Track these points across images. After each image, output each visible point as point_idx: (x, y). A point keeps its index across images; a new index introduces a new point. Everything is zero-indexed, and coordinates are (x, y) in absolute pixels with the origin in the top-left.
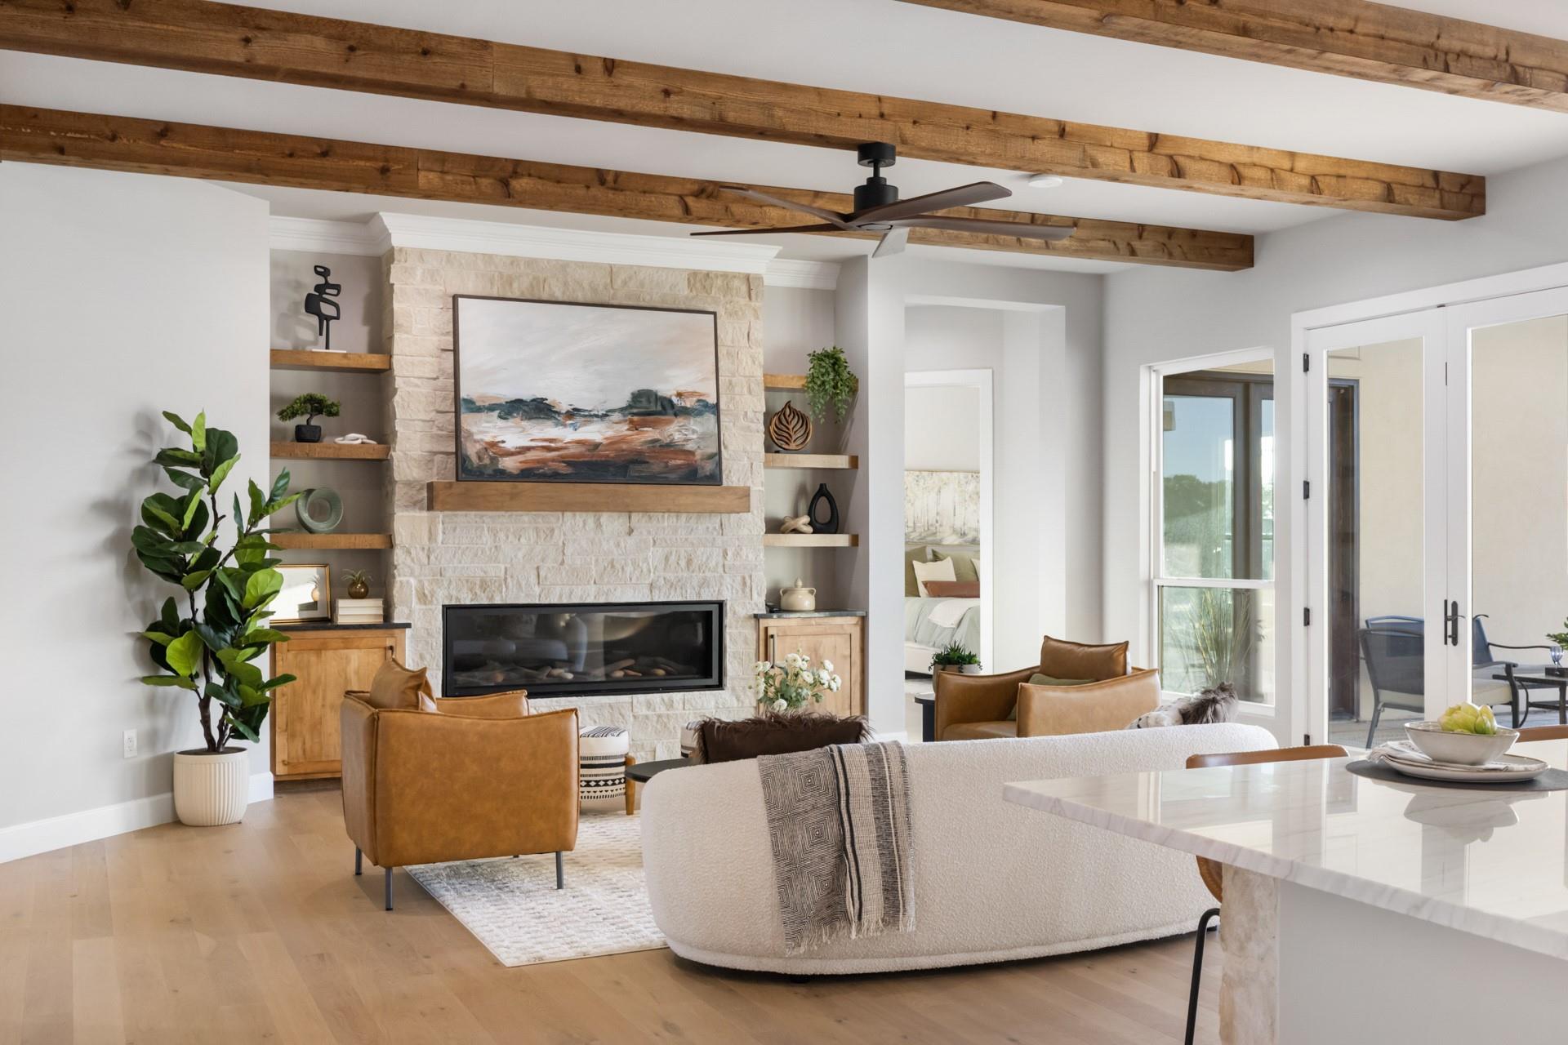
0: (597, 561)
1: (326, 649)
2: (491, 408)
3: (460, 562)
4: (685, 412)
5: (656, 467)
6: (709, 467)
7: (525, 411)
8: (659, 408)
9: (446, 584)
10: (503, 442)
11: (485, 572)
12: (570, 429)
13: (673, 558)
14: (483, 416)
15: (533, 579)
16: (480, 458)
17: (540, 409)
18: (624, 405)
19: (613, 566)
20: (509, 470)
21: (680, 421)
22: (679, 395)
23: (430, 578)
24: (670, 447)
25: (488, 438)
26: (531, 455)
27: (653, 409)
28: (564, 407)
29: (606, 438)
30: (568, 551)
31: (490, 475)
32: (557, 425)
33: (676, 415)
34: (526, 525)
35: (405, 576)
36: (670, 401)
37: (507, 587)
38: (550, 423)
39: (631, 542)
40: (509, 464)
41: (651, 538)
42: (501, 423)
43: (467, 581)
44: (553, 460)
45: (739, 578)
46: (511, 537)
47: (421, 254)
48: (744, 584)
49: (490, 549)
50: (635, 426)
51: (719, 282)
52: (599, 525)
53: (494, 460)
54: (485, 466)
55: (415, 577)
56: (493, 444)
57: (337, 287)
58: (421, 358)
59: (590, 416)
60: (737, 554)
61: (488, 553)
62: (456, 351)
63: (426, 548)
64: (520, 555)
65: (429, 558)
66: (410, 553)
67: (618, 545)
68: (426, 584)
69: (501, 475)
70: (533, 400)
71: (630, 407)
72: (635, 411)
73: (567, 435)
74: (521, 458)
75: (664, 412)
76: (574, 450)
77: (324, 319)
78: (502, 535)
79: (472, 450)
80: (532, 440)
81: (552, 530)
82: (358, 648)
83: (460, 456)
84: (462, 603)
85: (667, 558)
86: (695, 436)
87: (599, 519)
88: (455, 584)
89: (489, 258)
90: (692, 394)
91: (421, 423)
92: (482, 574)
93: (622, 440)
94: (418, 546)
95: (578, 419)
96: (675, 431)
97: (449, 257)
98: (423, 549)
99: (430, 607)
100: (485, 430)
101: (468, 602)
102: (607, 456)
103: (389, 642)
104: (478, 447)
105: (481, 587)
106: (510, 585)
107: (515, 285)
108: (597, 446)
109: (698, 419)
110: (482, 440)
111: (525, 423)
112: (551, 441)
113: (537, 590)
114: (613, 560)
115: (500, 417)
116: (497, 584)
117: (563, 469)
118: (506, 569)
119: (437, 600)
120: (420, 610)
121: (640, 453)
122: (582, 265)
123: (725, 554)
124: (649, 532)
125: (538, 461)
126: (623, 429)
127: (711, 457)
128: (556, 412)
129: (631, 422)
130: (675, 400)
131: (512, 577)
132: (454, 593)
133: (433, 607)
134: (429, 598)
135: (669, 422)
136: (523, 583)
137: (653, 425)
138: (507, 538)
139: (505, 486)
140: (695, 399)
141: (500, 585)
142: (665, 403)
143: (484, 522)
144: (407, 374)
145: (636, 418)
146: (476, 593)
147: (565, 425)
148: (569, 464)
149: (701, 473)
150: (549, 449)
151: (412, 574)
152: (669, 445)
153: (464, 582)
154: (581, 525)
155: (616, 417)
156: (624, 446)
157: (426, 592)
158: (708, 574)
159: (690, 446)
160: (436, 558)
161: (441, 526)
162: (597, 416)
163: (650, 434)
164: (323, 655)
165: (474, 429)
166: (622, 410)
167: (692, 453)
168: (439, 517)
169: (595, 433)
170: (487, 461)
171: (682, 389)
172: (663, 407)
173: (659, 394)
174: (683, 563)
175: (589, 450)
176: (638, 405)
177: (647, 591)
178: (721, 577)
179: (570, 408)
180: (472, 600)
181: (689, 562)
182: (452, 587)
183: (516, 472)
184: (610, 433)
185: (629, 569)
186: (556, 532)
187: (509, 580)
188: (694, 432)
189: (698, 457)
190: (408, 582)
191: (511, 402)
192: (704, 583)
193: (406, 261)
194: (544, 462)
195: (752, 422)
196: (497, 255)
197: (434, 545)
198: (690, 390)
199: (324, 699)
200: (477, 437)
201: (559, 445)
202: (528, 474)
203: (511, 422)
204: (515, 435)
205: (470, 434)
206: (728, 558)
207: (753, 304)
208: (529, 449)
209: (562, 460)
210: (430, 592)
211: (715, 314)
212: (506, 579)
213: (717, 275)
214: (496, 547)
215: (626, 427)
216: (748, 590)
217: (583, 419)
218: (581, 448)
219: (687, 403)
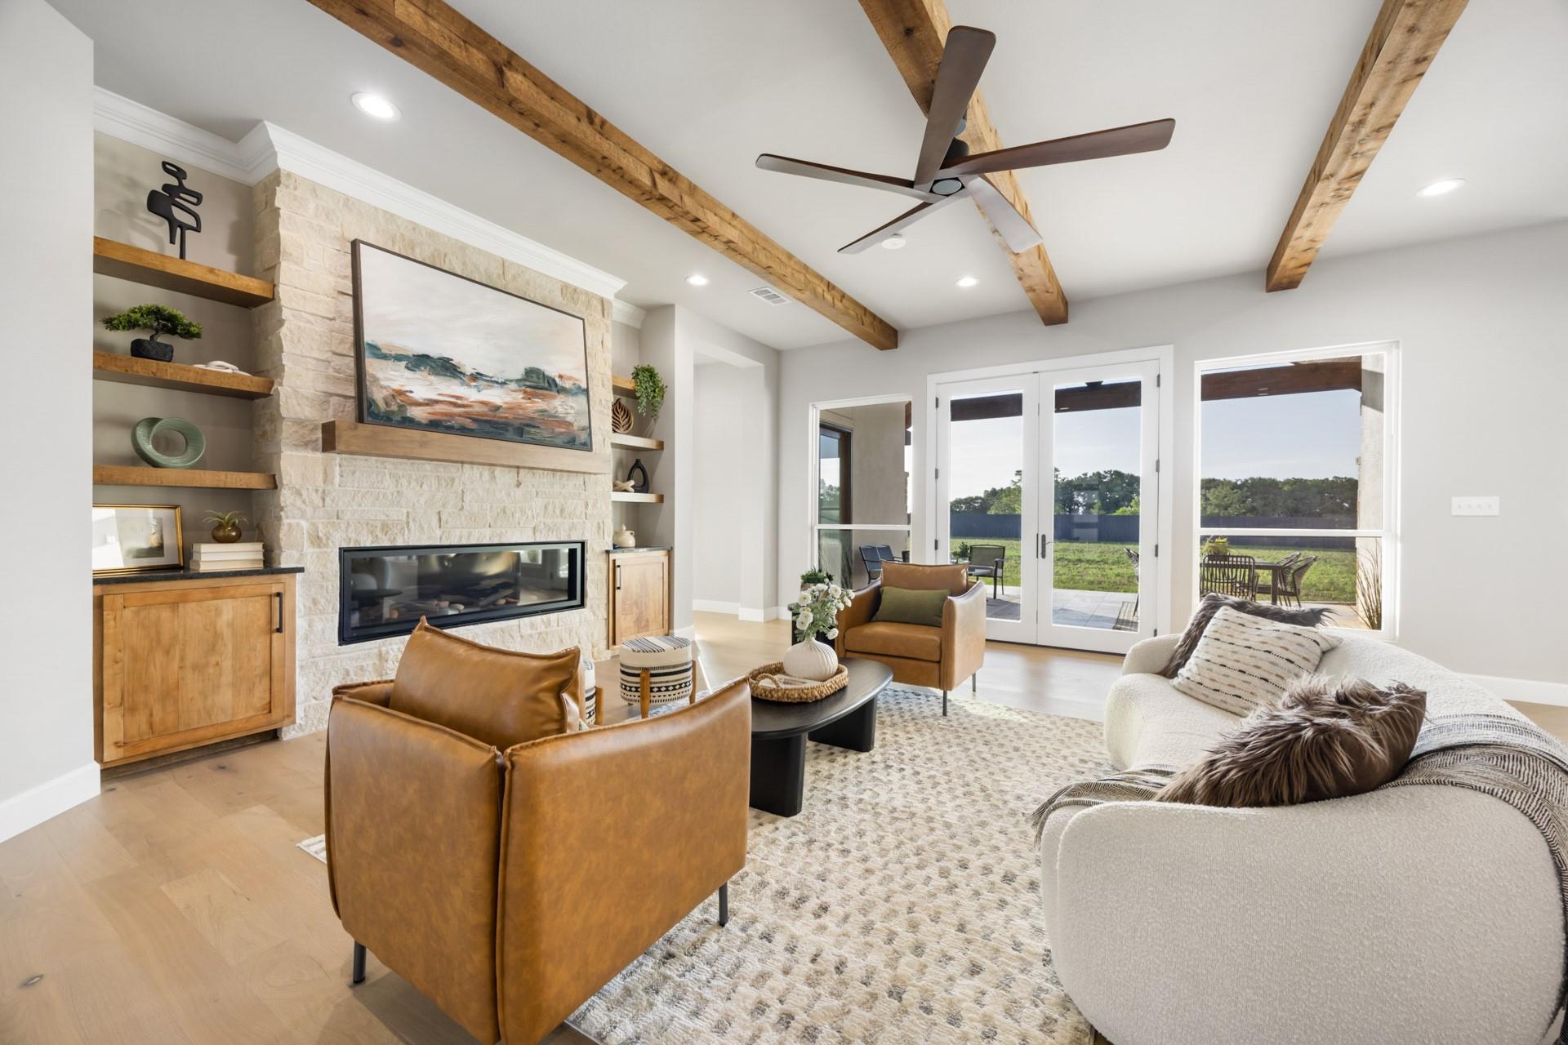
0: (491, 507)
1: (185, 601)
2: (398, 358)
3: (360, 505)
4: (562, 390)
5: (546, 432)
6: (583, 437)
7: (432, 367)
8: (546, 385)
9: (343, 527)
10: (411, 392)
11: (387, 516)
12: (474, 391)
13: (550, 507)
14: (390, 363)
15: (435, 522)
16: (387, 404)
17: (446, 368)
18: (519, 377)
19: (505, 512)
20: (417, 419)
21: (562, 397)
22: (561, 377)
23: (325, 521)
24: (555, 418)
25: (396, 386)
26: (438, 408)
27: (541, 384)
28: (469, 371)
29: (506, 403)
30: (467, 499)
31: (398, 421)
32: (462, 385)
33: (559, 392)
34: (428, 474)
35: (294, 518)
36: (554, 381)
37: (409, 530)
38: (456, 381)
39: (519, 492)
40: (418, 413)
41: (534, 490)
42: (408, 374)
43: (367, 524)
44: (460, 415)
45: (595, 524)
46: (413, 484)
47: (313, 187)
48: (599, 528)
49: (393, 494)
50: (529, 396)
51: (583, 297)
52: (493, 478)
53: (401, 407)
54: (393, 412)
55: (307, 520)
56: (401, 393)
57: (196, 196)
58: (315, 295)
59: (492, 382)
60: (595, 506)
61: (390, 497)
62: (357, 295)
63: (321, 490)
64: (422, 500)
65: (324, 500)
66: (301, 495)
67: (509, 495)
68: (321, 527)
69: (409, 423)
70: (440, 359)
71: (524, 379)
72: (528, 383)
73: (472, 394)
74: (428, 409)
75: (550, 388)
76: (478, 409)
77: (176, 226)
78: (404, 481)
79: (378, 395)
80: (439, 395)
81: (453, 480)
82: (233, 597)
83: (362, 401)
84: (362, 545)
85: (546, 507)
86: (572, 411)
87: (493, 472)
88: (353, 527)
89: (391, 217)
90: (570, 378)
91: (314, 362)
92: (383, 517)
93: (519, 406)
94: (310, 488)
95: (481, 383)
96: (560, 406)
97: (347, 202)
98: (317, 491)
99: (325, 549)
100: (388, 379)
101: (368, 544)
102: (507, 418)
103: (275, 589)
104: (385, 393)
105: (382, 530)
106: (413, 529)
107: (417, 251)
108: (498, 408)
109: (575, 398)
110: (389, 387)
111: (432, 378)
112: (458, 398)
113: (438, 532)
114: (505, 507)
115: (407, 368)
116: (399, 527)
117: (468, 423)
118: (408, 513)
119: (333, 542)
120: (314, 553)
121: (532, 419)
122: (480, 252)
123: (587, 505)
124: (533, 486)
125: (446, 414)
126: (518, 397)
127: (583, 429)
128: (461, 373)
129: (525, 392)
130: (558, 380)
131: (414, 520)
132: (353, 536)
133: (329, 550)
134: (324, 541)
135: (554, 397)
136: (426, 526)
137: (543, 398)
138: (410, 483)
139: (414, 434)
140: (572, 382)
141: (402, 528)
142: (551, 381)
143: (385, 468)
144: (296, 307)
145: (529, 390)
146: (377, 536)
147: (470, 386)
148: (475, 420)
149: (577, 441)
150: (455, 405)
151: (303, 516)
152: (554, 416)
153: (364, 525)
154: (478, 475)
155: (513, 386)
156: (520, 412)
157: (320, 534)
158: (575, 520)
159: (569, 419)
160: (333, 501)
161: (337, 469)
162: (497, 382)
163: (540, 404)
164: (181, 609)
165: (380, 375)
166: (518, 381)
167: (570, 424)
168: (335, 459)
169: (495, 396)
170: (394, 408)
171: (562, 373)
172: (549, 384)
173: (546, 373)
174: (558, 511)
175: (491, 411)
176: (530, 379)
177: (531, 533)
178: (584, 523)
179: (474, 372)
180: (372, 542)
181: (562, 511)
182: (350, 530)
183: (424, 422)
184: (508, 399)
185: (518, 515)
186: (457, 481)
187: (411, 523)
188: (572, 408)
189: (575, 428)
190: (298, 524)
191: (418, 356)
192: (573, 527)
193: (295, 189)
194: (452, 415)
195: (606, 406)
196: (399, 217)
197: (329, 488)
198: (568, 374)
199: (182, 659)
200: (383, 383)
201: (465, 402)
202: (434, 425)
203: (418, 375)
204: (423, 387)
205: (376, 380)
206: (589, 508)
207: (604, 321)
208: (437, 402)
209: (468, 416)
210: (325, 535)
211: (583, 320)
212: (408, 523)
213: (582, 291)
214: (398, 492)
215: (522, 396)
216: (601, 533)
217: (485, 383)
218: (484, 409)
219: (567, 385)
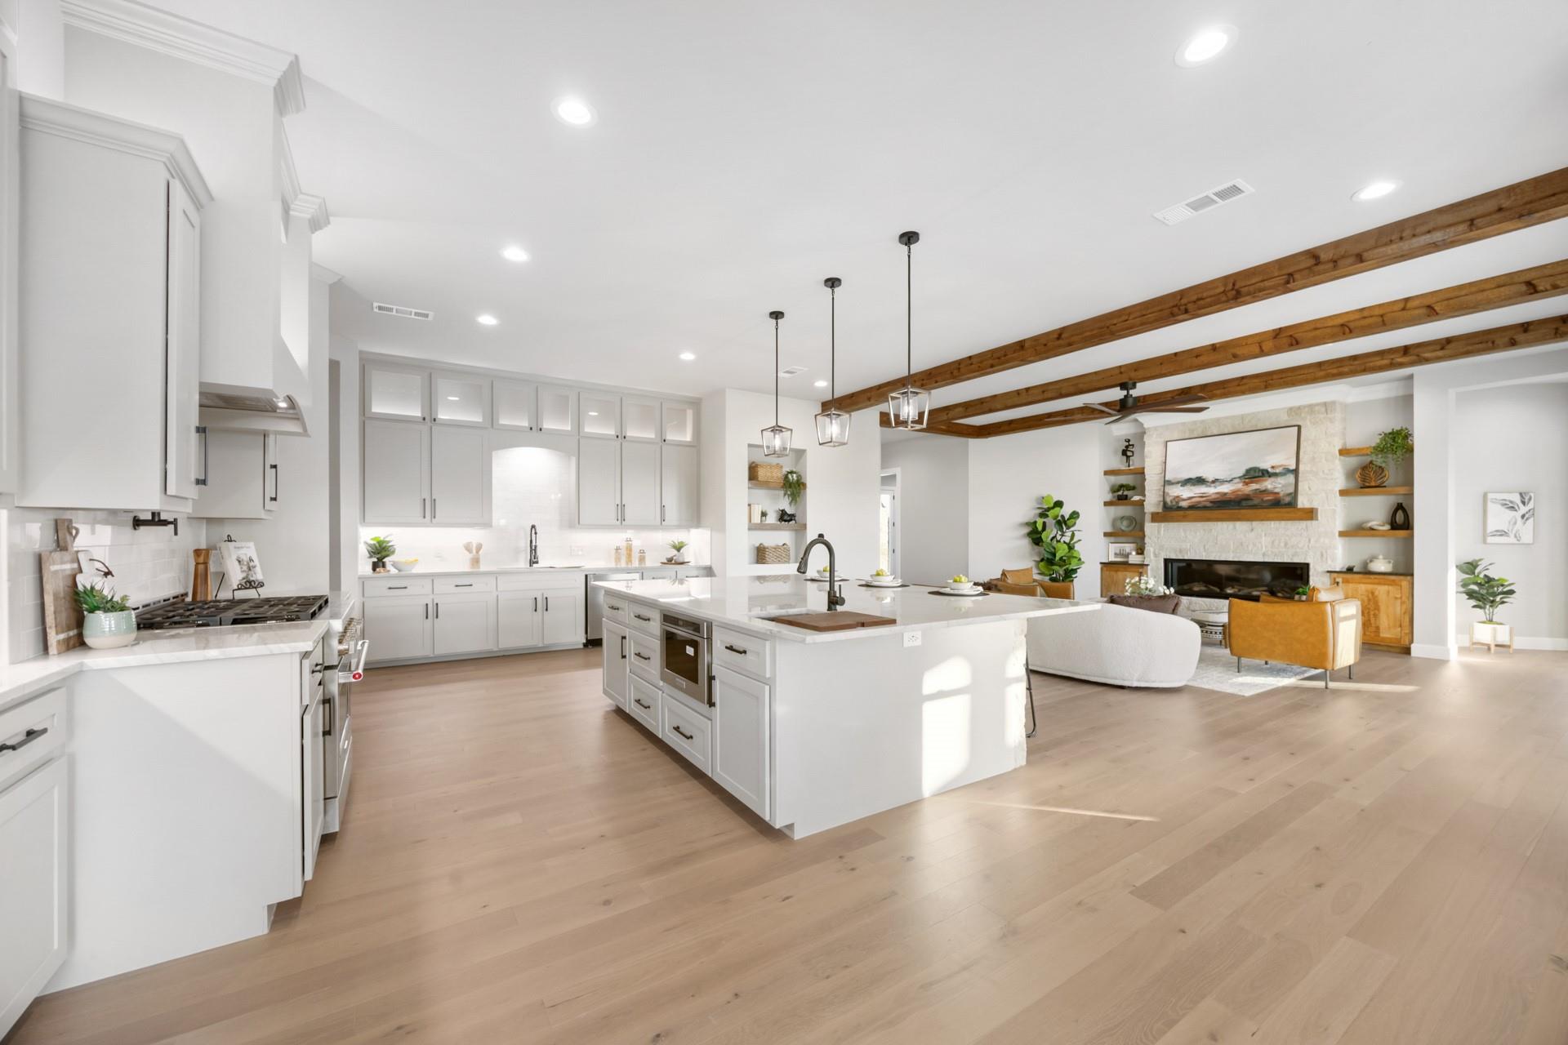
0: (1234, 542)
2: (1178, 483)
3: (1171, 543)
4: (1276, 475)
5: (1256, 501)
6: (1287, 499)
7: (1192, 483)
8: (1260, 474)
9: (1166, 551)
10: (1182, 496)
12: (1213, 488)
13: (1277, 542)
14: (1174, 486)
15: (1202, 548)
16: (1172, 502)
17: (1200, 481)
18: (1241, 475)
20: (1183, 507)
21: (1272, 479)
22: (1273, 467)
23: (1159, 548)
24: (1265, 492)
25: (1176, 494)
26: (1194, 500)
27: (1257, 475)
28: (1211, 479)
29: (1231, 490)
30: (1219, 539)
31: (1175, 508)
32: (1207, 487)
33: (1270, 476)
34: (1199, 528)
35: (1150, 546)
36: (1267, 471)
38: (1204, 486)
39: (1252, 535)
40: (1184, 504)
41: (1264, 532)
42: (1182, 488)
43: (1174, 550)
44: (1205, 501)
45: (1320, 553)
47: (1156, 428)
48: (1322, 555)
49: (1183, 537)
50: (1247, 484)
51: (1306, 409)
52: (1235, 528)
53: (1177, 503)
54: (1174, 506)
55: (1154, 548)
56: (1178, 497)
57: (1133, 445)
58: (1155, 467)
59: (1223, 482)
60: (1318, 541)
61: (1183, 539)
62: (1165, 463)
63: (1158, 537)
64: (1196, 540)
65: (1158, 540)
66: (1151, 539)
67: (1245, 536)
68: (1158, 551)
69: (1180, 508)
70: (1197, 478)
71: (1244, 475)
72: (1247, 477)
73: (1211, 491)
74: (1189, 501)
75: (1263, 475)
76: (1213, 497)
77: (1128, 457)
78: (1188, 532)
79: (1168, 500)
80: (1195, 494)
81: (1211, 530)
83: (1165, 503)
84: (1173, 558)
85: (1273, 542)
86: (1281, 486)
87: (1235, 525)
88: (1169, 551)
89: (1184, 424)
90: (1280, 466)
91: (1153, 491)
92: (1180, 547)
93: (1239, 490)
94: (1154, 537)
95: (1217, 484)
96: (1268, 484)
97: (1167, 427)
98: (1156, 537)
99: (1158, 559)
100: (1175, 491)
101: (1175, 558)
102: (1231, 498)
103: (1141, 570)
104: (1171, 498)
105: (1180, 552)
106: (1192, 552)
107: (1195, 432)
108: (1225, 494)
109: (1284, 477)
110: (1173, 496)
111: (1192, 488)
112: (1203, 493)
113: (1204, 554)
114: (1242, 542)
115: (1181, 486)
116: (1186, 551)
117: (1208, 504)
118: (1190, 545)
119: (1162, 556)
120: (1155, 560)
121: (1248, 495)
122: (1227, 418)
123: (1310, 540)
124: (1262, 529)
125: (1197, 502)
126: (1240, 486)
127: (1290, 494)
128: (1207, 482)
129: (1244, 482)
130: (1270, 470)
131: (1193, 549)
132: (1169, 554)
133: (1160, 559)
134: (1159, 556)
135: (1266, 481)
136: (1198, 551)
137: (1256, 482)
138: (1191, 533)
139: (1181, 513)
140: (1283, 468)
141: (1188, 552)
142: (1264, 472)
143: (1180, 527)
144: (1150, 471)
145: (1247, 480)
146: (1177, 555)
147: (1210, 486)
148: (1211, 502)
149: (1282, 502)
150: (1202, 497)
151: (1152, 546)
152: (1264, 491)
153: (1172, 550)
154: (1224, 526)
155: (1238, 480)
156: (1240, 493)
158: (1298, 550)
159: (1276, 490)
160: (1162, 541)
161: (1162, 529)
162: (1227, 481)
163: (1254, 486)
165: (1170, 492)
166: (1240, 477)
167: (1278, 493)
168: (1158, 525)
169: (1225, 489)
170: (1174, 503)
171: (1274, 465)
172: (1263, 474)
173: (1261, 468)
174: (1282, 544)
175: (1222, 496)
176: (1249, 474)
177: (1261, 556)
178: (1307, 551)
179: (1213, 479)
181: (1286, 544)
183: (1186, 507)
184: (1233, 488)
185: (1251, 547)
186: (1213, 530)
188: (1280, 484)
189: (1283, 495)
190: (1151, 549)
191: (1187, 479)
192: (1296, 554)
193: (1150, 435)
194: (1199, 502)
195: (1327, 474)
196: (1187, 422)
197: (1161, 536)
198: (1279, 464)
200: (1171, 495)
201: (1207, 495)
202: (1191, 508)
203: (1185, 488)
204: (1187, 493)
205: (1168, 494)
206: (1312, 542)
207: (1329, 416)
208: (1193, 497)
209: (1209, 501)
210: (1159, 554)
211: (1299, 427)
212: (1190, 550)
213: (1305, 407)
214: (1186, 536)
215: (1242, 485)
216: (1324, 559)
217: (1220, 483)
218: (1218, 496)
219: (1277, 471)
